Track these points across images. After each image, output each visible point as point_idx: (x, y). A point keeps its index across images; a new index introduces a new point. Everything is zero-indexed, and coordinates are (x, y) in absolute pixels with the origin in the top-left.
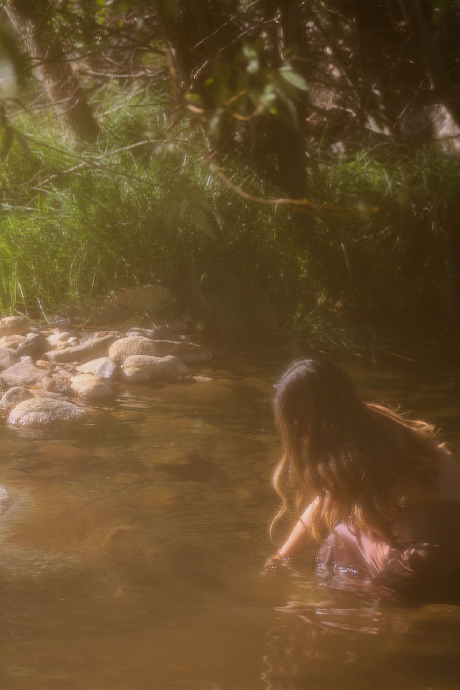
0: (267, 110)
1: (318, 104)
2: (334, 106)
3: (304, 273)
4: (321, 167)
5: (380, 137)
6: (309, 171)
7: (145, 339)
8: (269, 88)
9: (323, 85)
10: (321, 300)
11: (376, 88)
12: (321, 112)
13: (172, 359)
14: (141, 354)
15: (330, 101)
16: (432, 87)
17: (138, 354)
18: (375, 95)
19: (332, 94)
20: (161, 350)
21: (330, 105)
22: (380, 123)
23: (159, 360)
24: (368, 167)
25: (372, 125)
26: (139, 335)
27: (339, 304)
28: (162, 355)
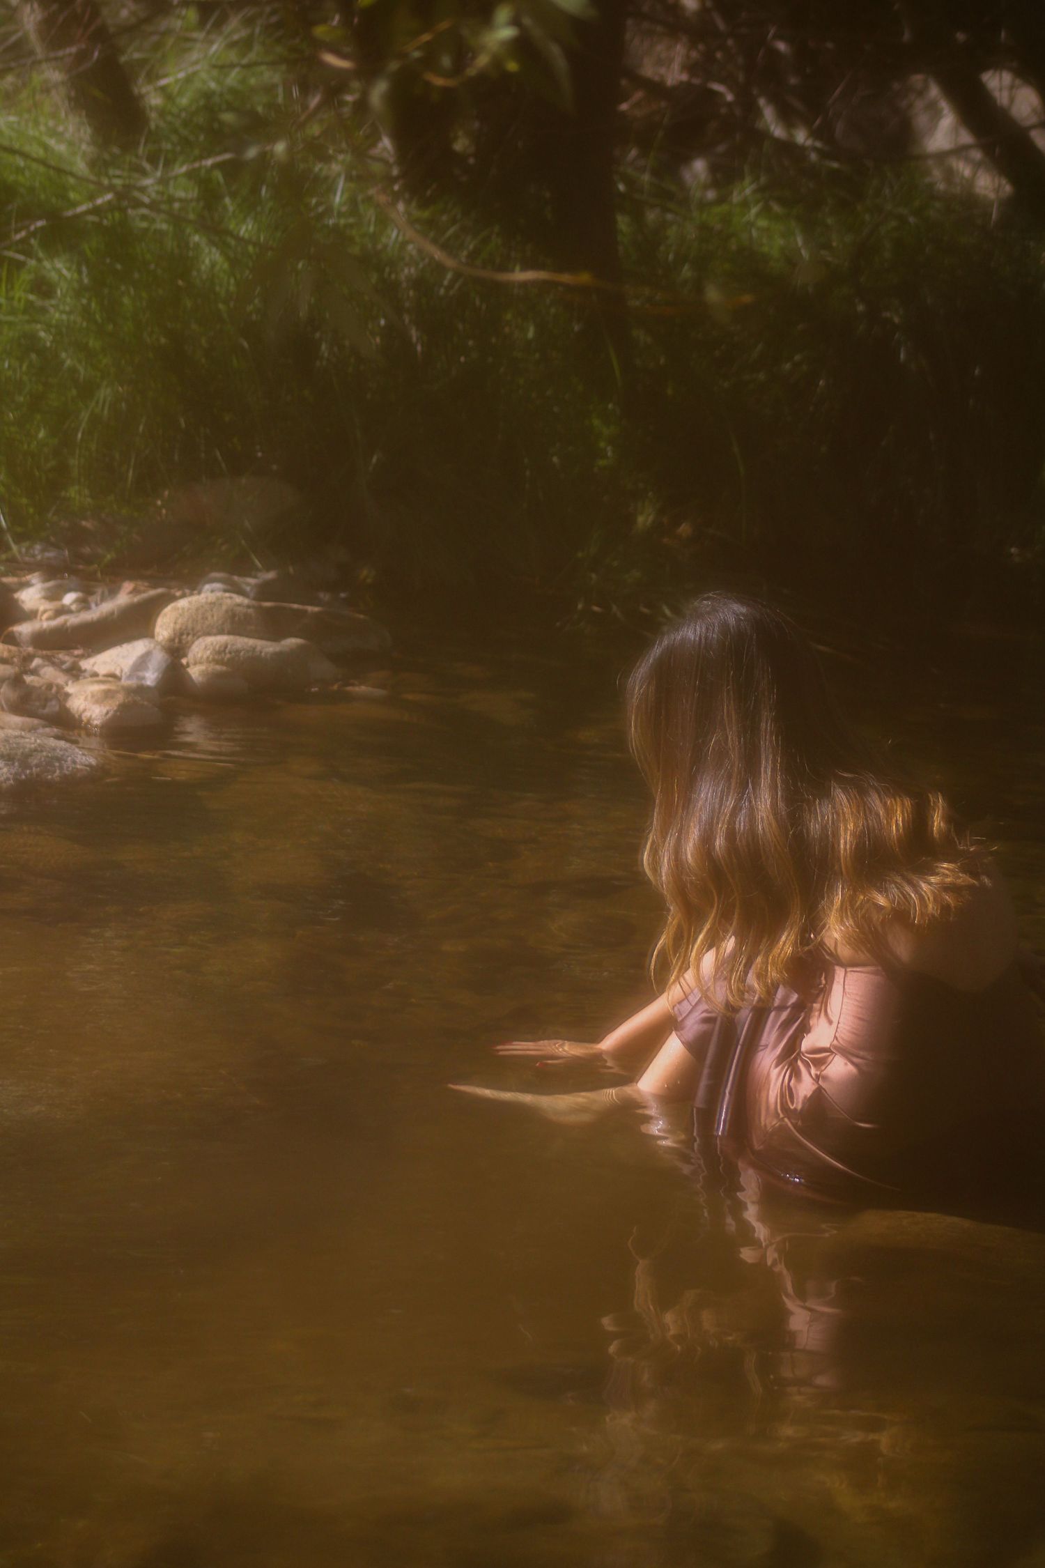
0: (497, 62)
1: (648, 70)
2: (684, 77)
3: (609, 454)
4: (651, 216)
5: (787, 147)
6: (623, 222)
7: (239, 599)
8: (503, 14)
9: (659, 29)
10: (644, 519)
11: (778, 37)
12: (656, 89)
13: (301, 647)
14: (229, 633)
15: (676, 66)
16: (907, 36)
17: (221, 632)
18: (774, 53)
19: (680, 51)
20: (273, 625)
21: (674, 75)
22: (787, 115)
23: (267, 648)
24: (758, 215)
25: (770, 120)
26: (225, 591)
27: (685, 529)
28: (276, 636)
